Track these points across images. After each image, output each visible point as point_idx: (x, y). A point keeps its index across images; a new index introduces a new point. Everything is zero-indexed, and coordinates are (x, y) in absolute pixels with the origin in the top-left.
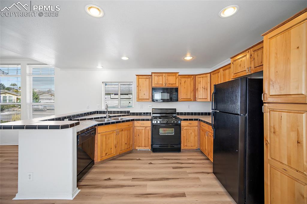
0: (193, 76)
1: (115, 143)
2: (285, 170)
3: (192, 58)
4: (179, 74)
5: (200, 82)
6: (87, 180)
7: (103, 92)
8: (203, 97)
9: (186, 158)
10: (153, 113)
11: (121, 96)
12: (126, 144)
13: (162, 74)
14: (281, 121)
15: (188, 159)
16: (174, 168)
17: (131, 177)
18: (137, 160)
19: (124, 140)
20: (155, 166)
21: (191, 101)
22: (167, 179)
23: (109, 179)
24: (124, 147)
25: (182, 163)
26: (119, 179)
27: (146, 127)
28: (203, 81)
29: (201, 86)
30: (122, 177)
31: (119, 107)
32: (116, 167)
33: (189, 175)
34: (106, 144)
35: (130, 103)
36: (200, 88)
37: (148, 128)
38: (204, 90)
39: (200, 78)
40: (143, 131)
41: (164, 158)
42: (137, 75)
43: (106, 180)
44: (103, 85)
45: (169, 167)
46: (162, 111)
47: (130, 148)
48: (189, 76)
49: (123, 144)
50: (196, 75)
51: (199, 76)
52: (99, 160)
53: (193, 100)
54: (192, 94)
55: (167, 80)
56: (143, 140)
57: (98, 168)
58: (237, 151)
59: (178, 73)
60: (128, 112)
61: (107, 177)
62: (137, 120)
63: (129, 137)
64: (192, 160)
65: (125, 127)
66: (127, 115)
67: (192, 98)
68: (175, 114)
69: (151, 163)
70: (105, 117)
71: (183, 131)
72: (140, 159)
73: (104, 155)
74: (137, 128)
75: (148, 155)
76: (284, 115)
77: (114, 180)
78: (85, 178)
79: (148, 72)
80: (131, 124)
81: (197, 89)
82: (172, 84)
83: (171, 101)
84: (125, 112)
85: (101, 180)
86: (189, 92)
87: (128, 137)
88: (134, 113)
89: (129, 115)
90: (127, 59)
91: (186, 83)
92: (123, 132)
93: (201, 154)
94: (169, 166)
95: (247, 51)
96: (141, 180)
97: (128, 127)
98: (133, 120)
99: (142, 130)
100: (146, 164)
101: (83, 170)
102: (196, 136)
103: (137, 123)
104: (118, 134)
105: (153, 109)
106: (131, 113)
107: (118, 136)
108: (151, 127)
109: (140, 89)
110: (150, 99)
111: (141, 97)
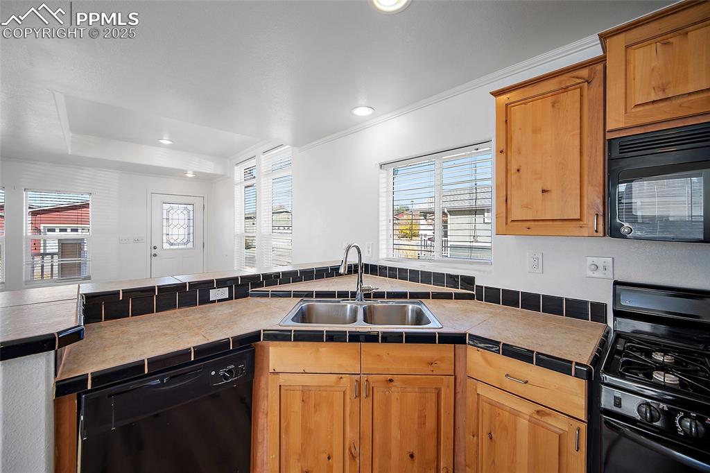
1: (348, 439)
7: (383, 199)
10: (618, 314)
12: (412, 456)
19: (399, 436)
24: (397, 471)
27: (544, 410)
40: (523, 424)
42: (497, 94)
44: (384, 177)
49: (394, 451)
60: (468, 281)
63: (431, 423)
65: (406, 368)
66: (459, 297)
74: (483, 391)
80: (442, 360)
84: (453, 280)
87: (422, 424)
88: (496, 291)
89: (470, 297)
92: (395, 392)
97: (428, 370)
98: (457, 341)
99: (518, 413)
103: (483, 363)
104: (363, 395)
105: (616, 283)
106: (480, 288)
107: (366, 403)
108: (584, 427)
109: (514, 167)
110: (593, 222)
111: (527, 206)
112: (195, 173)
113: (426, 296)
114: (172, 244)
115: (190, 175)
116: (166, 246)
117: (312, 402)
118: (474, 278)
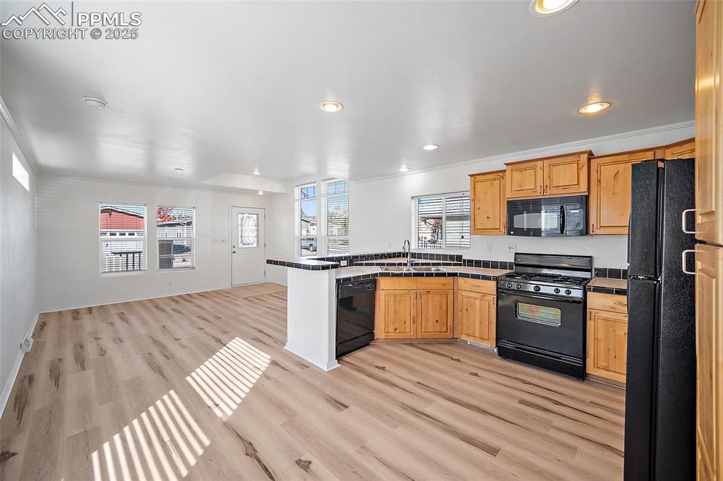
0: (652, 152)
1: (412, 315)
6: (357, 358)
7: (413, 216)
9: (589, 398)
10: (516, 265)
12: (437, 321)
13: (535, 163)
15: (591, 402)
16: (522, 402)
17: (418, 380)
18: (452, 359)
19: (432, 313)
20: (480, 381)
22: (485, 412)
23: (383, 368)
24: (431, 327)
25: (559, 404)
26: (395, 373)
27: (484, 294)
30: (404, 373)
31: (444, 246)
32: (405, 357)
34: (396, 313)
35: (463, 237)
37: (489, 298)
40: (478, 302)
41: (519, 376)
42: (471, 176)
43: (377, 367)
44: (414, 203)
45: (511, 396)
46: (540, 261)
47: (447, 332)
48: (634, 155)
49: (430, 320)
50: (667, 147)
52: (383, 337)
55: (549, 176)
56: (477, 323)
57: (379, 347)
59: (585, 152)
60: (459, 258)
61: (381, 364)
63: (444, 308)
65: (434, 287)
66: (455, 265)
68: (590, 270)
69: (476, 375)
70: (405, 265)
71: (592, 322)
72: (461, 359)
73: (391, 330)
74: (465, 294)
75: (483, 359)
77: (389, 372)
78: (355, 355)
79: (497, 163)
80: (449, 283)
82: (565, 187)
83: (562, 232)
84: (452, 257)
85: (370, 365)
87: (441, 309)
88: (472, 261)
89: (460, 265)
90: (436, 147)
91: (620, 179)
92: (430, 296)
94: (516, 394)
96: (430, 391)
97: (443, 287)
98: (454, 275)
99: (476, 299)
100: (465, 371)
101: (348, 341)
103: (464, 283)
104: (418, 297)
105: (516, 254)
106: (464, 260)
107: (419, 301)
108: (495, 297)
109: (477, 207)
110: (503, 230)
111: (482, 223)
112: (264, 192)
113: (439, 264)
114: (245, 244)
115: (261, 193)
116: (241, 245)
117: (398, 300)
118: (461, 256)
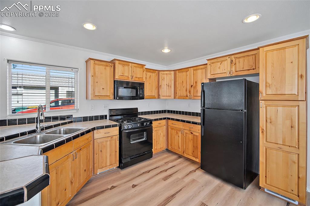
0: (157, 71)
2: (280, 148)
3: (170, 51)
4: (146, 67)
5: (164, 78)
8: (167, 95)
11: (51, 90)
14: (277, 114)
16: (165, 179)
18: (110, 189)
20: (142, 187)
21: (155, 98)
24: (82, 179)
25: (166, 170)
27: (112, 137)
28: (167, 78)
29: (165, 84)
33: (184, 180)
36: (164, 85)
37: (114, 137)
38: (168, 87)
39: (163, 74)
40: (108, 143)
41: (142, 171)
45: (159, 181)
47: (90, 175)
48: (154, 71)
49: (82, 172)
50: (159, 71)
51: (162, 72)
53: (157, 98)
54: (156, 91)
55: (134, 72)
56: (108, 156)
58: (241, 142)
59: (145, 65)
62: (99, 128)
64: (170, 163)
67: (156, 96)
72: (113, 185)
76: (280, 109)
80: (90, 137)
81: (161, 86)
82: (139, 78)
86: (154, 89)
87: (87, 159)
91: (151, 79)
93: (170, 154)
94: (157, 179)
95: (228, 57)
102: (164, 136)
108: (118, 136)
109: (96, 81)
110: (112, 97)
111: (99, 92)
